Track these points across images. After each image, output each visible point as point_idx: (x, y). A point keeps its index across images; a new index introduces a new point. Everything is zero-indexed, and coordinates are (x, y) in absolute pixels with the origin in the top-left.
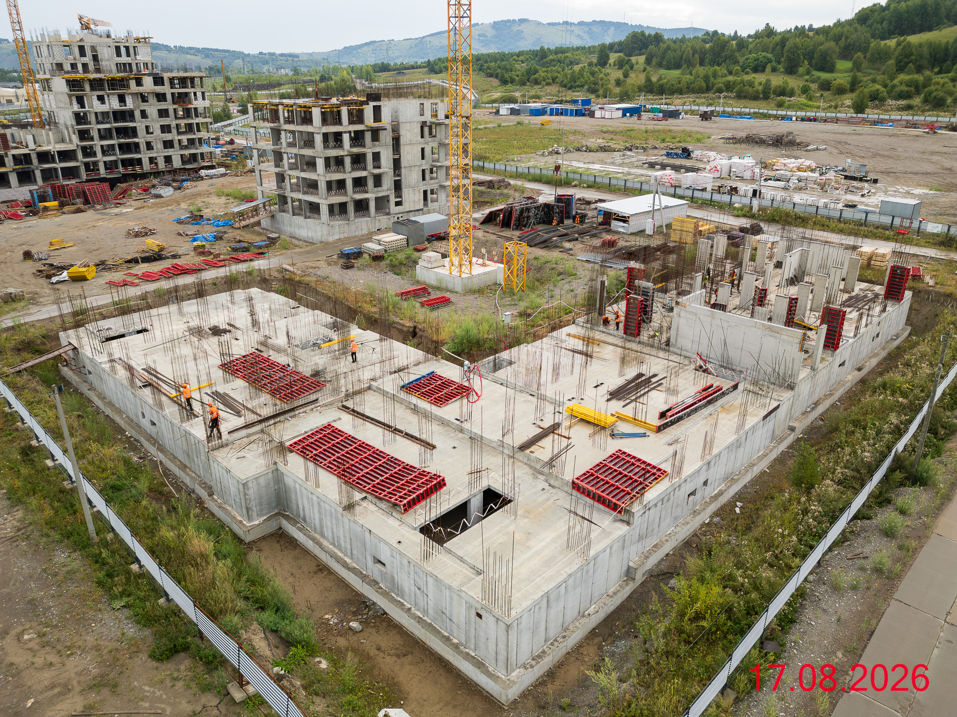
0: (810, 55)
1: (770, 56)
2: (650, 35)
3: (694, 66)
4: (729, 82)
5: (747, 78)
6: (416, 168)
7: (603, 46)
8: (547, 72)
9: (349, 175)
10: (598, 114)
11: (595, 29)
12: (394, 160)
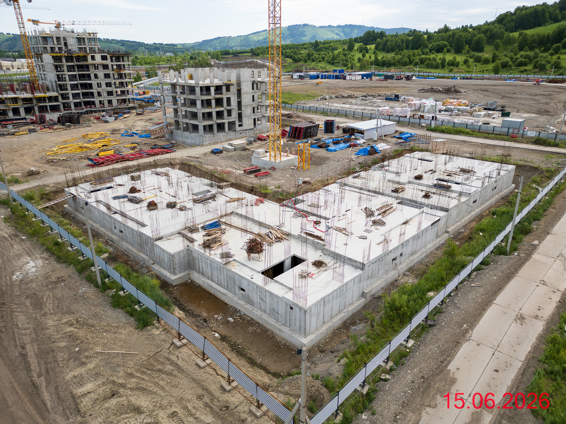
0: (468, 42)
1: (446, 43)
2: (378, 33)
3: (402, 50)
4: (422, 58)
5: (432, 56)
6: (250, 106)
7: (351, 40)
8: (319, 54)
9: (214, 110)
10: (348, 78)
11: (346, 30)
12: (238, 102)
